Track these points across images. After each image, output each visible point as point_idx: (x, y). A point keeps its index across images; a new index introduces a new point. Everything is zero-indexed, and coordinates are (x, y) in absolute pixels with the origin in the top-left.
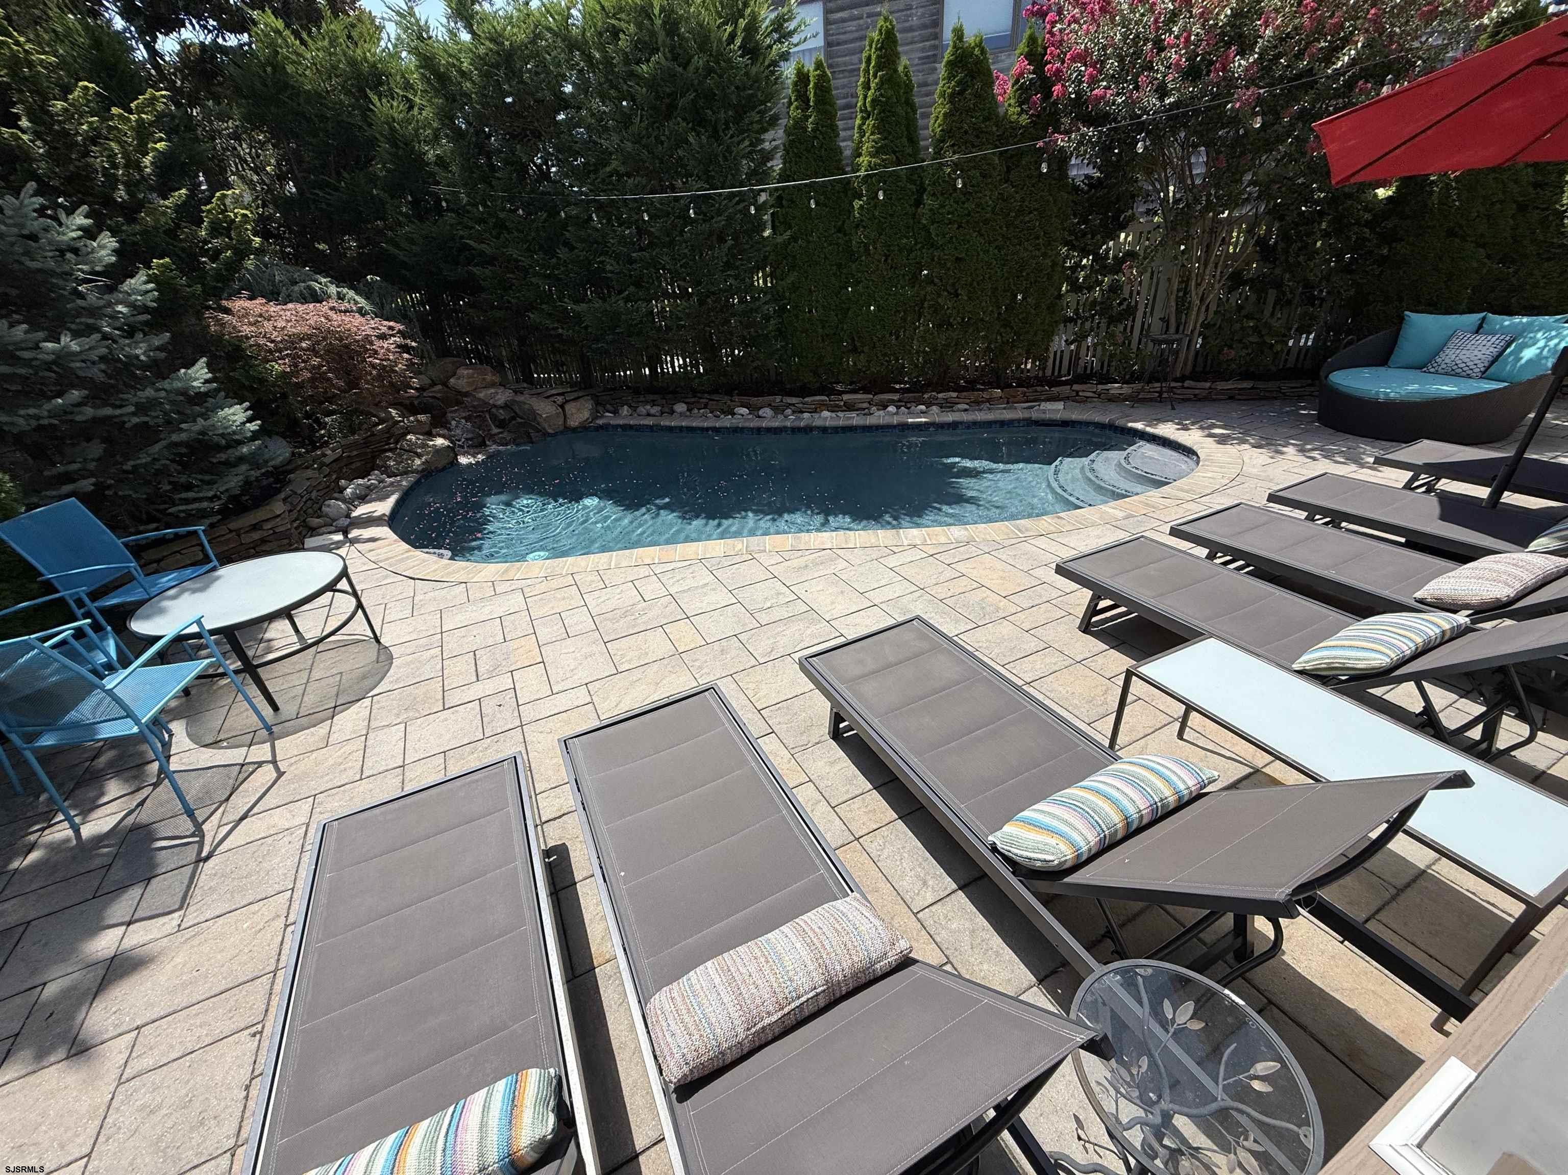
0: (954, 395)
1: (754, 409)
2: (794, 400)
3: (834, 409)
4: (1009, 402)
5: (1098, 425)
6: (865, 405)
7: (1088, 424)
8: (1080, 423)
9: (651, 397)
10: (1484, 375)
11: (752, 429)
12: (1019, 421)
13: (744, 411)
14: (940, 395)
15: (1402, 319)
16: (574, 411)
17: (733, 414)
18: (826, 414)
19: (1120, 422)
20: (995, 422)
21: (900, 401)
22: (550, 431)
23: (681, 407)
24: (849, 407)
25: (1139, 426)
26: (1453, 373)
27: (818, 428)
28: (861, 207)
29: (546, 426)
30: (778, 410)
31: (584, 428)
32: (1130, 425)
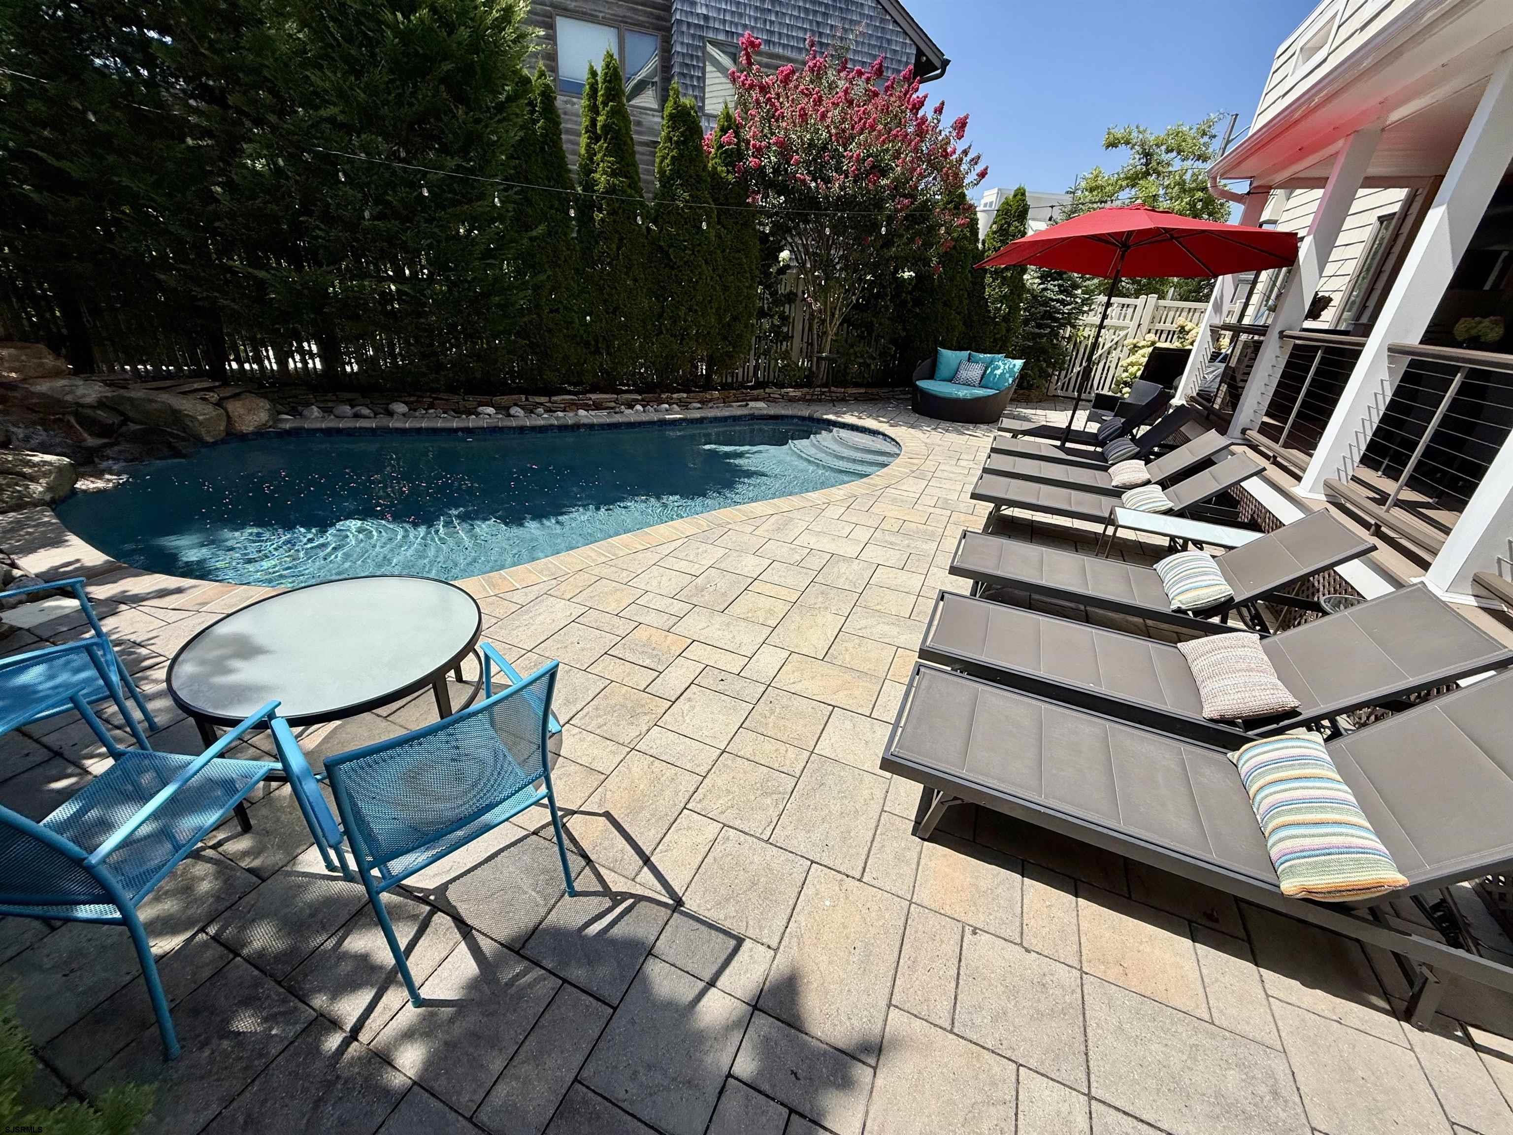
0: (685, 395)
1: (504, 410)
2: (543, 399)
3: (587, 408)
4: (725, 401)
5: (803, 418)
6: (613, 404)
7: (792, 417)
8: (787, 417)
9: (349, 396)
10: (981, 386)
11: (514, 428)
12: (745, 416)
13: (491, 410)
14: (675, 396)
15: (937, 352)
16: (242, 411)
17: (477, 414)
18: (582, 412)
19: (817, 415)
20: (729, 417)
21: (643, 400)
22: (210, 439)
23: (400, 408)
24: (598, 406)
25: (831, 417)
26: (968, 384)
27: (584, 425)
28: (602, 220)
29: (203, 431)
30: (530, 410)
31: (260, 434)
32: (825, 417)
